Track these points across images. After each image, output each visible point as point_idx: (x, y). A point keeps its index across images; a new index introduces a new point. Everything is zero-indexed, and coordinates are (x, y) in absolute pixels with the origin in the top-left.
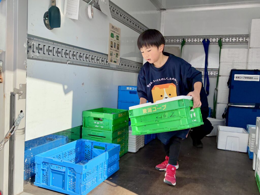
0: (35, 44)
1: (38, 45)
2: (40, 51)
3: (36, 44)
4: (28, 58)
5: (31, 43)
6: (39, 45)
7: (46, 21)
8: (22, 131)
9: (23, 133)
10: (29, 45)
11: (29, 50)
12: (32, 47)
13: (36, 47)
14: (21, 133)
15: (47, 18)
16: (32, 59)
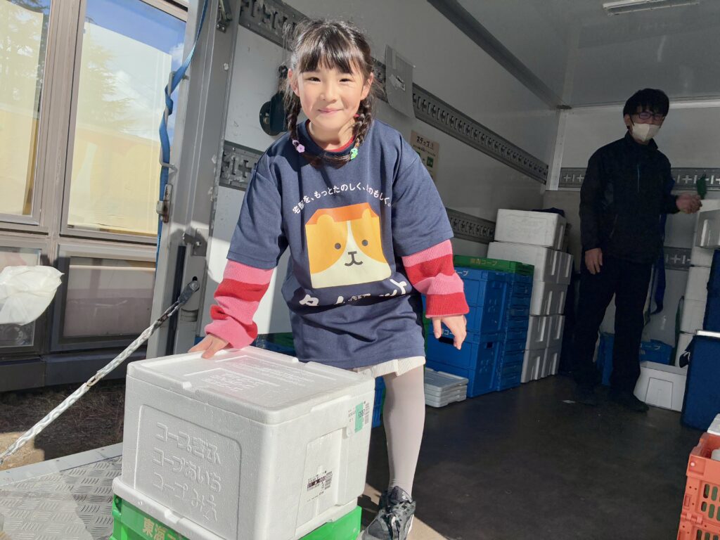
0: (237, 159)
1: (242, 161)
2: (246, 174)
3: (240, 160)
4: (222, 184)
5: (230, 157)
6: (246, 162)
7: (265, 120)
8: (192, 314)
9: (193, 319)
10: (225, 160)
11: (224, 170)
12: (231, 164)
13: (239, 166)
14: (191, 319)
15: (267, 114)
16: (230, 186)
